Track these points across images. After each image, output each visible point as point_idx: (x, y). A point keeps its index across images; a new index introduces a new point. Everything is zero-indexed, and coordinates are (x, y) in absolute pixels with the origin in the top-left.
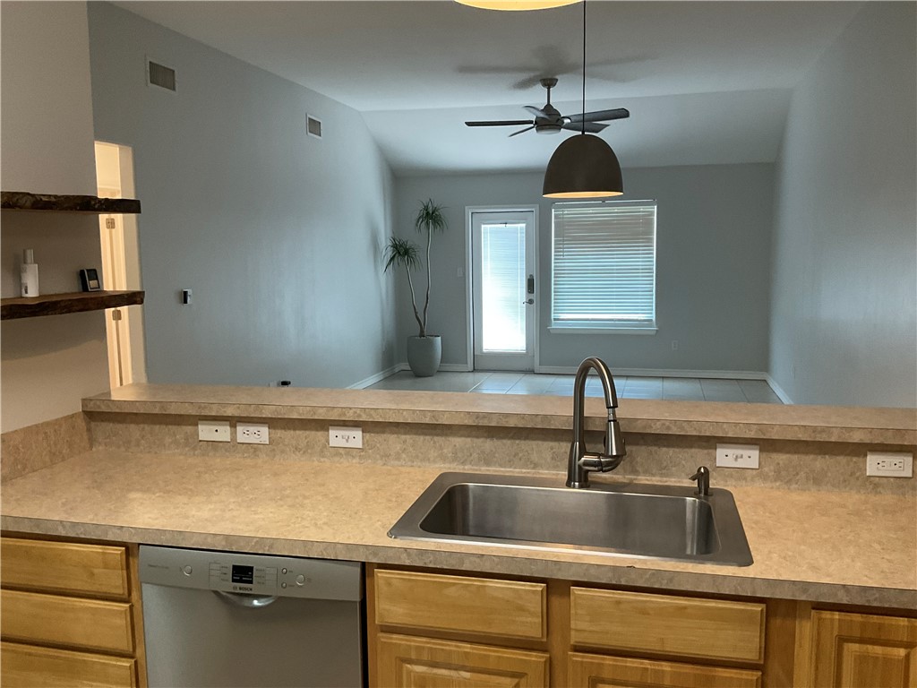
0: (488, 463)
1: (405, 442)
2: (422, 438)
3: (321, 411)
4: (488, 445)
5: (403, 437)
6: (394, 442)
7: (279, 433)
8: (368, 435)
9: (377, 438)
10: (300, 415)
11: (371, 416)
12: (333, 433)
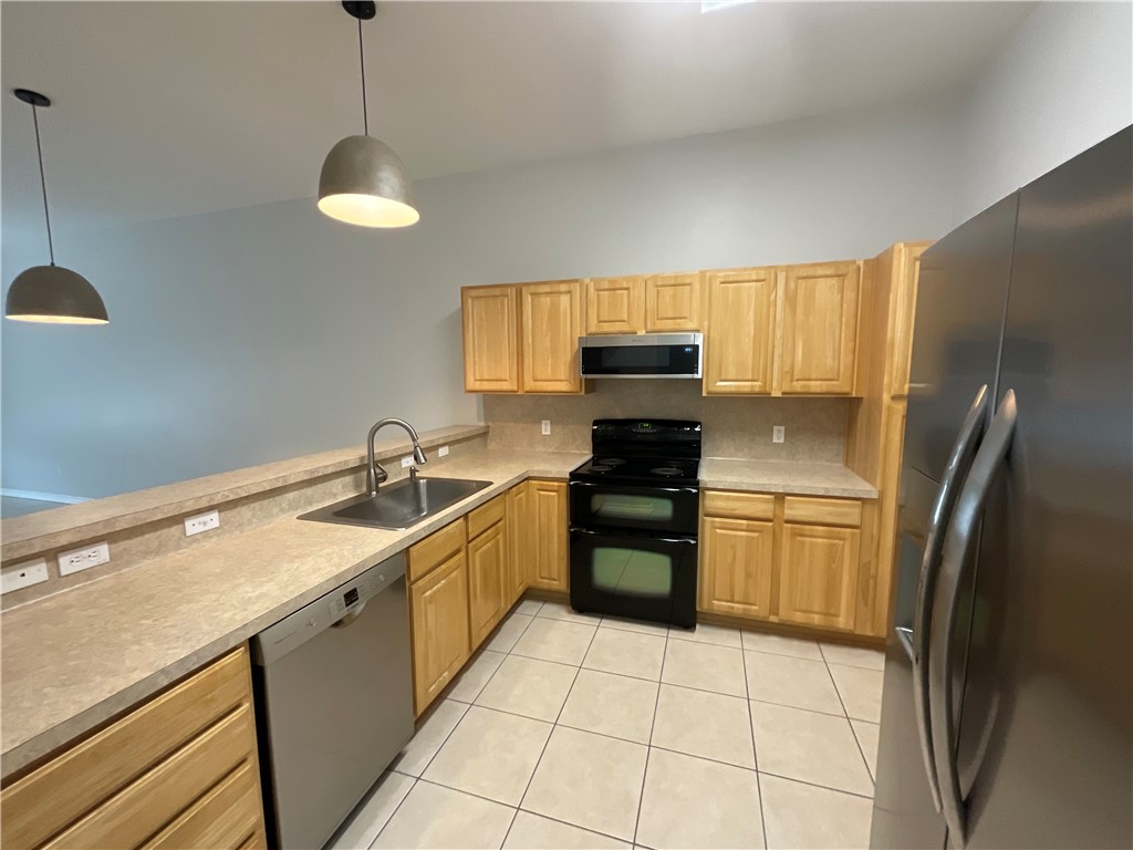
0: (310, 504)
1: (254, 508)
2: (266, 501)
3: (188, 504)
4: (309, 491)
5: (252, 505)
6: (245, 512)
7: (123, 545)
8: (222, 514)
9: (231, 514)
10: (165, 513)
11: (237, 494)
12: (189, 523)
